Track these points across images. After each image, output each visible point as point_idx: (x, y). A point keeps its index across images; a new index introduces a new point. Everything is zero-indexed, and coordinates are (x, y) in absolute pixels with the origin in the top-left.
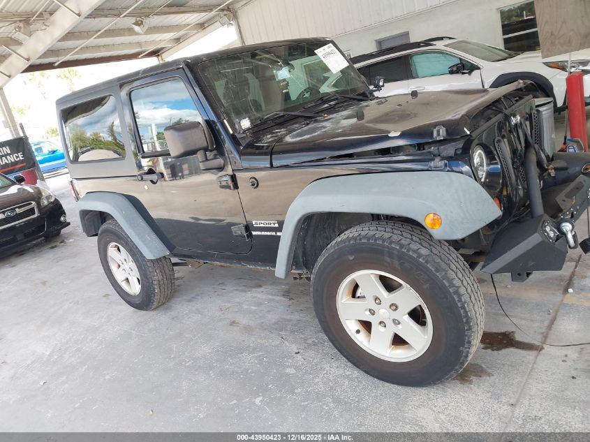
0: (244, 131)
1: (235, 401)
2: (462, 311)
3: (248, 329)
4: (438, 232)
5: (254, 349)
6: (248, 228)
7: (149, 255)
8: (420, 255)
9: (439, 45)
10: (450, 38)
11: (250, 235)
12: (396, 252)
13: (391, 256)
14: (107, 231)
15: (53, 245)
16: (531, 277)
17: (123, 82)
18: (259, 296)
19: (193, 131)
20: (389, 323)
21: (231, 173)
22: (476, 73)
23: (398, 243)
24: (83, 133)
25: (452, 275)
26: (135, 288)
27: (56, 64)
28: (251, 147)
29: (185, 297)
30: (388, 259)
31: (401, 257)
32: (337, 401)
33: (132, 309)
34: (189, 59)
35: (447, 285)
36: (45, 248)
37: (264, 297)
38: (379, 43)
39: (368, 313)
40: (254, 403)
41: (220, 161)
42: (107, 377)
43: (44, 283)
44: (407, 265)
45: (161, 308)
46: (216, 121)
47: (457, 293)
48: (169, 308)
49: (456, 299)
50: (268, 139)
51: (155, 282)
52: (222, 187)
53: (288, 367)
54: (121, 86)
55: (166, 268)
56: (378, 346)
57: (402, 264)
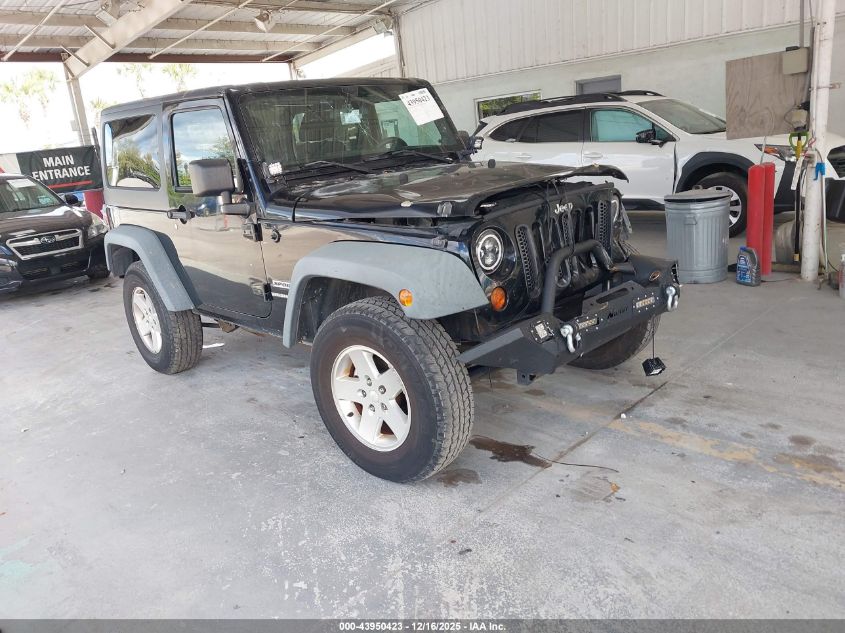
0: (273, 177)
1: (212, 473)
2: (435, 398)
3: (264, 408)
4: (409, 310)
5: (258, 429)
6: (268, 288)
7: (170, 307)
8: (403, 335)
9: (631, 102)
10: (656, 94)
11: (269, 297)
12: (382, 328)
13: (377, 331)
14: (133, 272)
15: (96, 288)
16: (536, 380)
17: (169, 103)
18: (295, 376)
19: (219, 169)
20: (378, 407)
21: (255, 222)
22: (669, 145)
23: (386, 319)
24: (137, 152)
25: (430, 359)
26: (156, 345)
27: (151, 57)
28: (281, 195)
29: (214, 366)
30: (373, 334)
31: (386, 334)
32: (313, 486)
33: (152, 370)
34: (233, 87)
35: (423, 368)
36: (86, 290)
37: (300, 378)
38: (581, 85)
39: (360, 394)
40: (229, 478)
41: (247, 207)
42: (94, 433)
43: (67, 329)
44: (390, 343)
45: (183, 374)
46: (247, 161)
47: (432, 378)
48: (192, 375)
49: (431, 385)
50: (301, 189)
51: (176, 340)
52: (245, 236)
53: (285, 449)
54: (165, 106)
55: (192, 326)
56: (366, 433)
57: (385, 342)
